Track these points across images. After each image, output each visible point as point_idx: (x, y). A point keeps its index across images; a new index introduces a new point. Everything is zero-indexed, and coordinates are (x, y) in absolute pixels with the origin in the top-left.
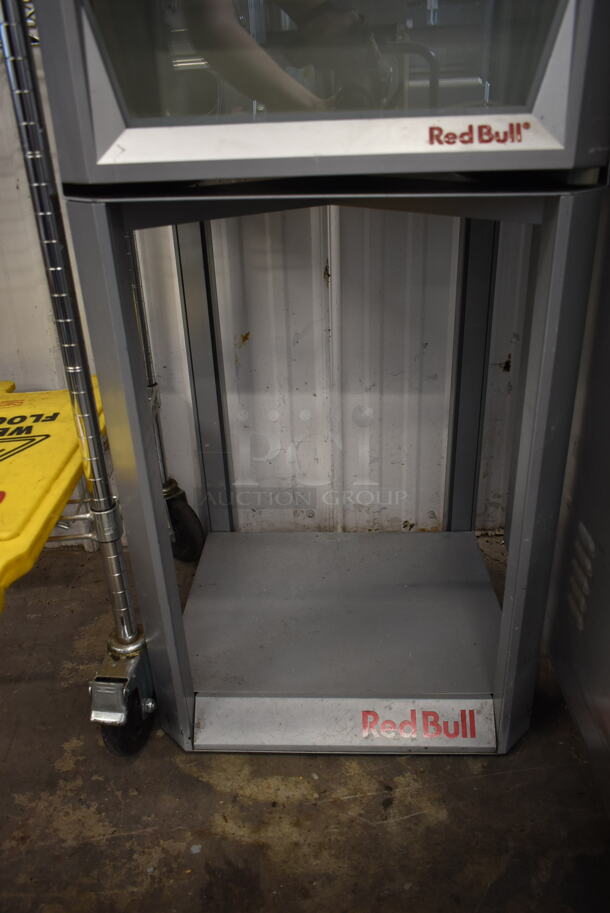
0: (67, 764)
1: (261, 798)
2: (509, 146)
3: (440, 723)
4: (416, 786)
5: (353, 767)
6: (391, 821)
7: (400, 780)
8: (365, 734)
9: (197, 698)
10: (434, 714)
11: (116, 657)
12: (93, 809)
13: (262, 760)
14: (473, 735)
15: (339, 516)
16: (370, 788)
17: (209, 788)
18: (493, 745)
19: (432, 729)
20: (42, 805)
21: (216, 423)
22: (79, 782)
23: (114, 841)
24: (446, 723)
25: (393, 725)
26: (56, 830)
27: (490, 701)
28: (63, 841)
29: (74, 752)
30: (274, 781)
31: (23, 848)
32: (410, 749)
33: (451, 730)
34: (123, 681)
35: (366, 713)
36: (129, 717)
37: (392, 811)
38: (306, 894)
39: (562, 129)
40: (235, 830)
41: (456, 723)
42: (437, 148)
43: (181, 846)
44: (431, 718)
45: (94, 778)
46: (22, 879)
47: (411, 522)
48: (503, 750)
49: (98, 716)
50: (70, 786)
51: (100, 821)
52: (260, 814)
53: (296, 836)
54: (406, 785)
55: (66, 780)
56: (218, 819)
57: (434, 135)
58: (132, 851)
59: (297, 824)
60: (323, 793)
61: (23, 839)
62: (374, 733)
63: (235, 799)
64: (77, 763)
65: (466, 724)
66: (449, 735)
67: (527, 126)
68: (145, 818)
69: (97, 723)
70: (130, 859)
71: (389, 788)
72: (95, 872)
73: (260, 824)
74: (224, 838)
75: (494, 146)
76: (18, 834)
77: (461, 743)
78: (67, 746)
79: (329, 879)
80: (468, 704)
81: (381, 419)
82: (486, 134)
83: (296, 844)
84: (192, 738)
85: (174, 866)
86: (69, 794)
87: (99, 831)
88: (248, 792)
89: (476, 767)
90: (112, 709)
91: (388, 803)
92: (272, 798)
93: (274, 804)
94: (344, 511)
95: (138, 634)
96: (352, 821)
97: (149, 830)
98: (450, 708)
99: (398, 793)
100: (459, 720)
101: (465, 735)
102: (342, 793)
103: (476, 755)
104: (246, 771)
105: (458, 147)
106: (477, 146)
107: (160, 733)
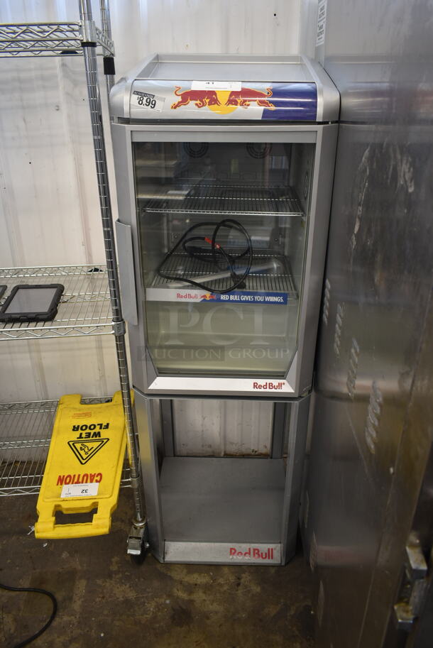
0: (114, 568)
1: (191, 582)
2: (278, 390)
3: (260, 553)
4: (249, 578)
5: (226, 570)
6: (239, 592)
7: (243, 575)
8: (231, 557)
9: (166, 542)
10: (258, 550)
11: (136, 528)
12: (128, 586)
13: (191, 567)
14: (272, 558)
15: (222, 447)
16: (232, 579)
17: (171, 578)
18: (280, 562)
19: (256, 556)
20: (108, 584)
21: (170, 414)
22: (121, 575)
23: (137, 599)
24: (262, 554)
25: (242, 554)
26: (115, 594)
27: (279, 545)
28: (118, 598)
29: (117, 563)
30: (196, 576)
31: (104, 601)
32: (248, 563)
33: (264, 556)
34: (140, 538)
35: (231, 549)
36: (142, 552)
37: (240, 588)
38: (208, 618)
39: (294, 384)
40: (182, 595)
41: (266, 554)
42: (256, 390)
43: (163, 600)
44: (256, 551)
45: (127, 573)
46: (106, 612)
47: (256, 450)
48: (283, 564)
49: (130, 552)
50: (117, 576)
51: (131, 591)
52: (191, 588)
53: (204, 598)
54: (246, 578)
55: (116, 574)
56: (175, 590)
57: (255, 385)
58: (144, 603)
59: (205, 593)
60: (214, 581)
61: (103, 597)
62: (235, 557)
63: (181, 582)
64: (118, 567)
65: (270, 554)
66: (263, 558)
67: (284, 384)
68: (148, 590)
69: (129, 554)
70: (144, 605)
71: (239, 579)
72: (132, 610)
73: (191, 593)
74: (178, 597)
75: (273, 390)
76: (101, 596)
77: (267, 561)
78: (113, 560)
79: (216, 613)
80: (271, 546)
81: (242, 408)
82: (271, 386)
83: (204, 600)
84: (164, 558)
85: (160, 608)
86: (118, 580)
87: (132, 595)
88: (186, 580)
89: (273, 571)
90: (135, 549)
91: (238, 585)
92: (196, 582)
93: (196, 585)
94: (225, 445)
95: (143, 517)
96: (225, 591)
97: (150, 594)
98: (263, 547)
99: (242, 581)
100: (267, 552)
101: (269, 558)
102: (221, 581)
103: (273, 566)
104: (185, 571)
105: (262, 390)
106: (268, 390)
107: (150, 555)
